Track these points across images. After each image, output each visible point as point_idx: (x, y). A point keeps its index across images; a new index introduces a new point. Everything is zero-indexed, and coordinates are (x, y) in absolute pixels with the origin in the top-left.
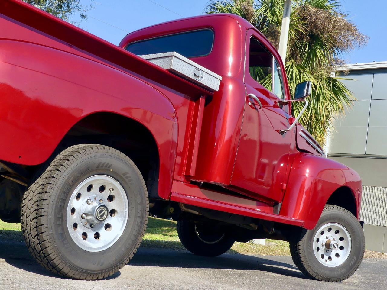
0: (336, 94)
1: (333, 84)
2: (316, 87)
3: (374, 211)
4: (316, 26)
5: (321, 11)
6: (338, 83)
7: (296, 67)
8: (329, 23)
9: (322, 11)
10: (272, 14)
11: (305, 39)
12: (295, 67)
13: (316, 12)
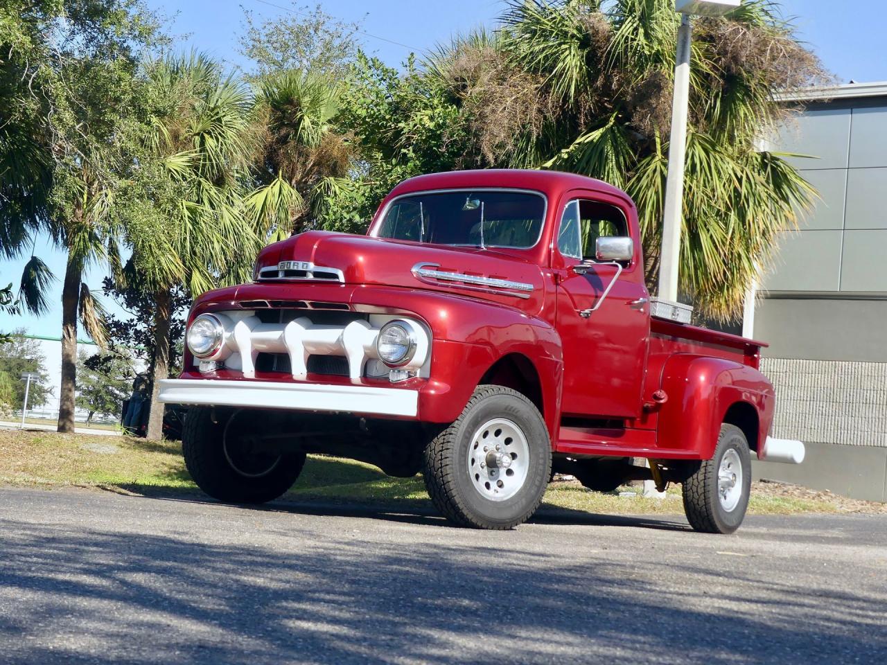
0: (778, 187)
1: (772, 167)
2: (740, 181)
3: (863, 415)
4: (735, 59)
5: (745, 30)
6: (782, 165)
7: (700, 143)
8: (763, 52)
9: (747, 27)
10: (647, 36)
11: (714, 84)
12: (697, 144)
13: (736, 32)
